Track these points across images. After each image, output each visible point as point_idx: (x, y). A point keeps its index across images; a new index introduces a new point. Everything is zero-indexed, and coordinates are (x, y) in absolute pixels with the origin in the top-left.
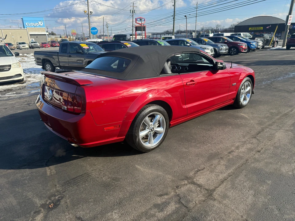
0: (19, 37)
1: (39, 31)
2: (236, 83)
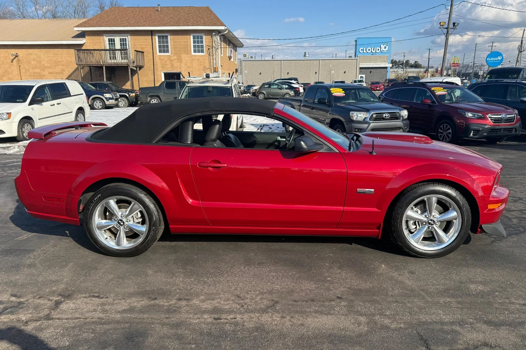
0: (342, 72)
1: (376, 61)
2: (373, 190)
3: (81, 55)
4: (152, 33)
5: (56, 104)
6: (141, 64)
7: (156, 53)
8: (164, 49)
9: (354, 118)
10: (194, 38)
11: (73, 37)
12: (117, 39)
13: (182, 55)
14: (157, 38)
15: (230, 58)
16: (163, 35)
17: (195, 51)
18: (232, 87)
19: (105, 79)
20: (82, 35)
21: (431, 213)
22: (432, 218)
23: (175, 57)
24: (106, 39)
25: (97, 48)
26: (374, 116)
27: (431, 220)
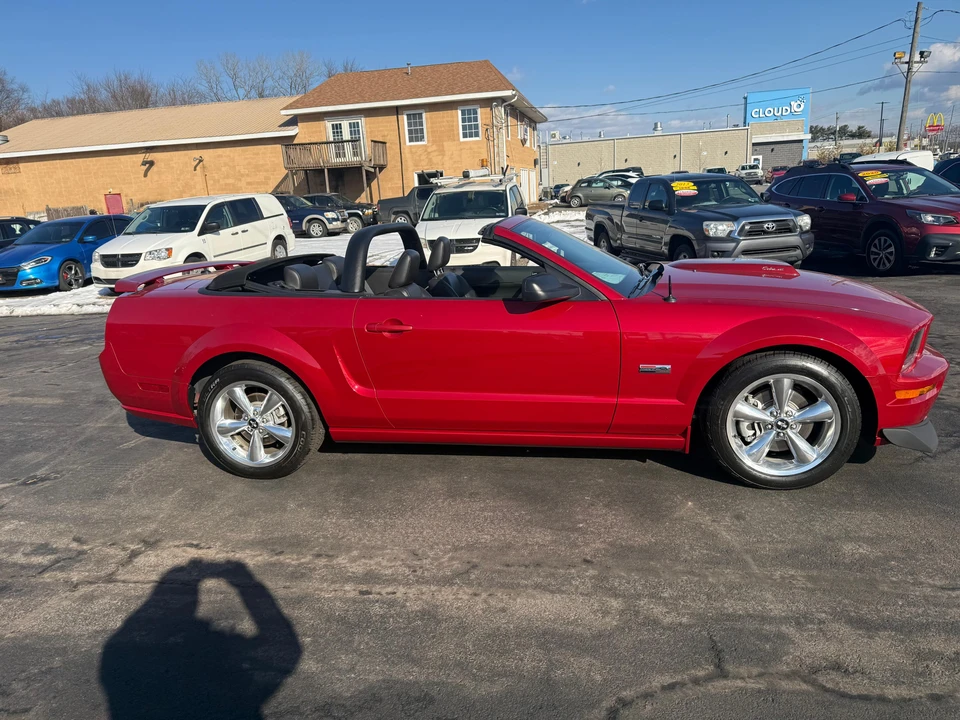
0: (721, 152)
2: (668, 367)
3: (292, 152)
4: (397, 110)
5: (240, 232)
6: (382, 163)
7: (405, 143)
8: (416, 135)
9: (711, 233)
10: (463, 113)
11: (280, 126)
12: (345, 124)
13: (445, 144)
14: (405, 117)
15: (524, 142)
16: (415, 113)
17: (465, 136)
18: (505, 191)
19: (328, 190)
20: (293, 121)
21: (781, 407)
22: (783, 416)
23: (434, 148)
24: (328, 124)
25: (315, 141)
26: (747, 227)
27: (782, 421)
